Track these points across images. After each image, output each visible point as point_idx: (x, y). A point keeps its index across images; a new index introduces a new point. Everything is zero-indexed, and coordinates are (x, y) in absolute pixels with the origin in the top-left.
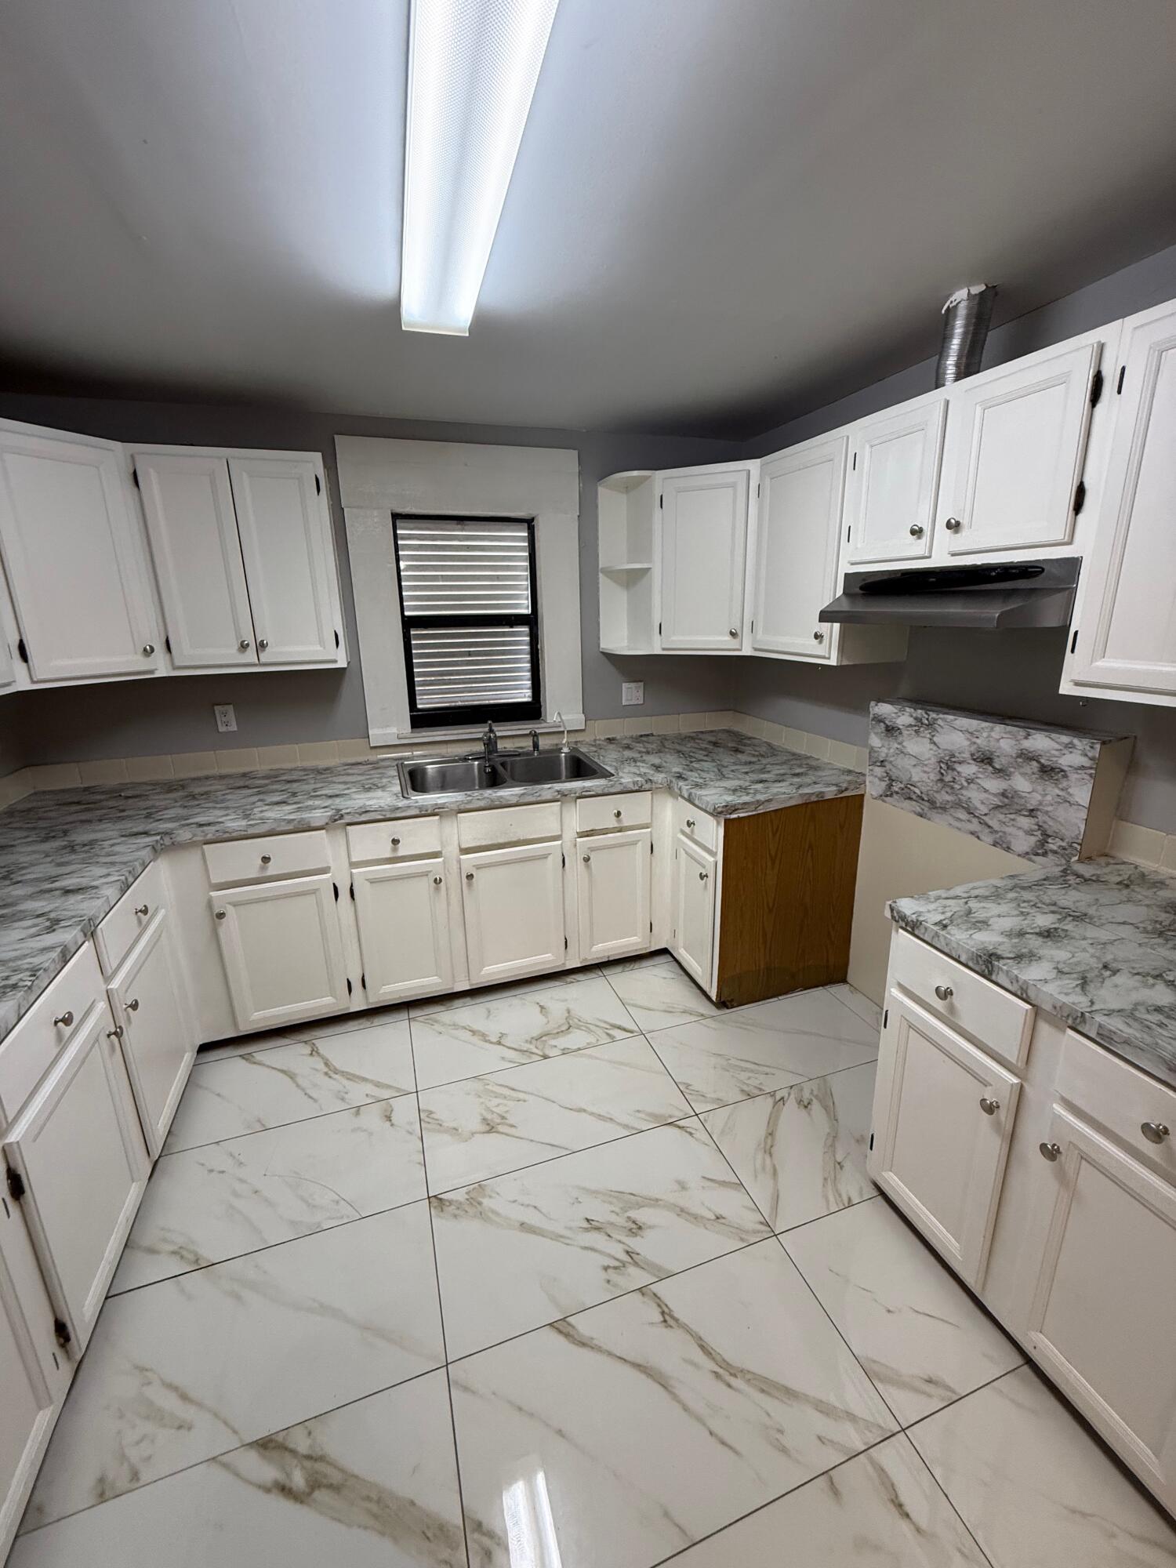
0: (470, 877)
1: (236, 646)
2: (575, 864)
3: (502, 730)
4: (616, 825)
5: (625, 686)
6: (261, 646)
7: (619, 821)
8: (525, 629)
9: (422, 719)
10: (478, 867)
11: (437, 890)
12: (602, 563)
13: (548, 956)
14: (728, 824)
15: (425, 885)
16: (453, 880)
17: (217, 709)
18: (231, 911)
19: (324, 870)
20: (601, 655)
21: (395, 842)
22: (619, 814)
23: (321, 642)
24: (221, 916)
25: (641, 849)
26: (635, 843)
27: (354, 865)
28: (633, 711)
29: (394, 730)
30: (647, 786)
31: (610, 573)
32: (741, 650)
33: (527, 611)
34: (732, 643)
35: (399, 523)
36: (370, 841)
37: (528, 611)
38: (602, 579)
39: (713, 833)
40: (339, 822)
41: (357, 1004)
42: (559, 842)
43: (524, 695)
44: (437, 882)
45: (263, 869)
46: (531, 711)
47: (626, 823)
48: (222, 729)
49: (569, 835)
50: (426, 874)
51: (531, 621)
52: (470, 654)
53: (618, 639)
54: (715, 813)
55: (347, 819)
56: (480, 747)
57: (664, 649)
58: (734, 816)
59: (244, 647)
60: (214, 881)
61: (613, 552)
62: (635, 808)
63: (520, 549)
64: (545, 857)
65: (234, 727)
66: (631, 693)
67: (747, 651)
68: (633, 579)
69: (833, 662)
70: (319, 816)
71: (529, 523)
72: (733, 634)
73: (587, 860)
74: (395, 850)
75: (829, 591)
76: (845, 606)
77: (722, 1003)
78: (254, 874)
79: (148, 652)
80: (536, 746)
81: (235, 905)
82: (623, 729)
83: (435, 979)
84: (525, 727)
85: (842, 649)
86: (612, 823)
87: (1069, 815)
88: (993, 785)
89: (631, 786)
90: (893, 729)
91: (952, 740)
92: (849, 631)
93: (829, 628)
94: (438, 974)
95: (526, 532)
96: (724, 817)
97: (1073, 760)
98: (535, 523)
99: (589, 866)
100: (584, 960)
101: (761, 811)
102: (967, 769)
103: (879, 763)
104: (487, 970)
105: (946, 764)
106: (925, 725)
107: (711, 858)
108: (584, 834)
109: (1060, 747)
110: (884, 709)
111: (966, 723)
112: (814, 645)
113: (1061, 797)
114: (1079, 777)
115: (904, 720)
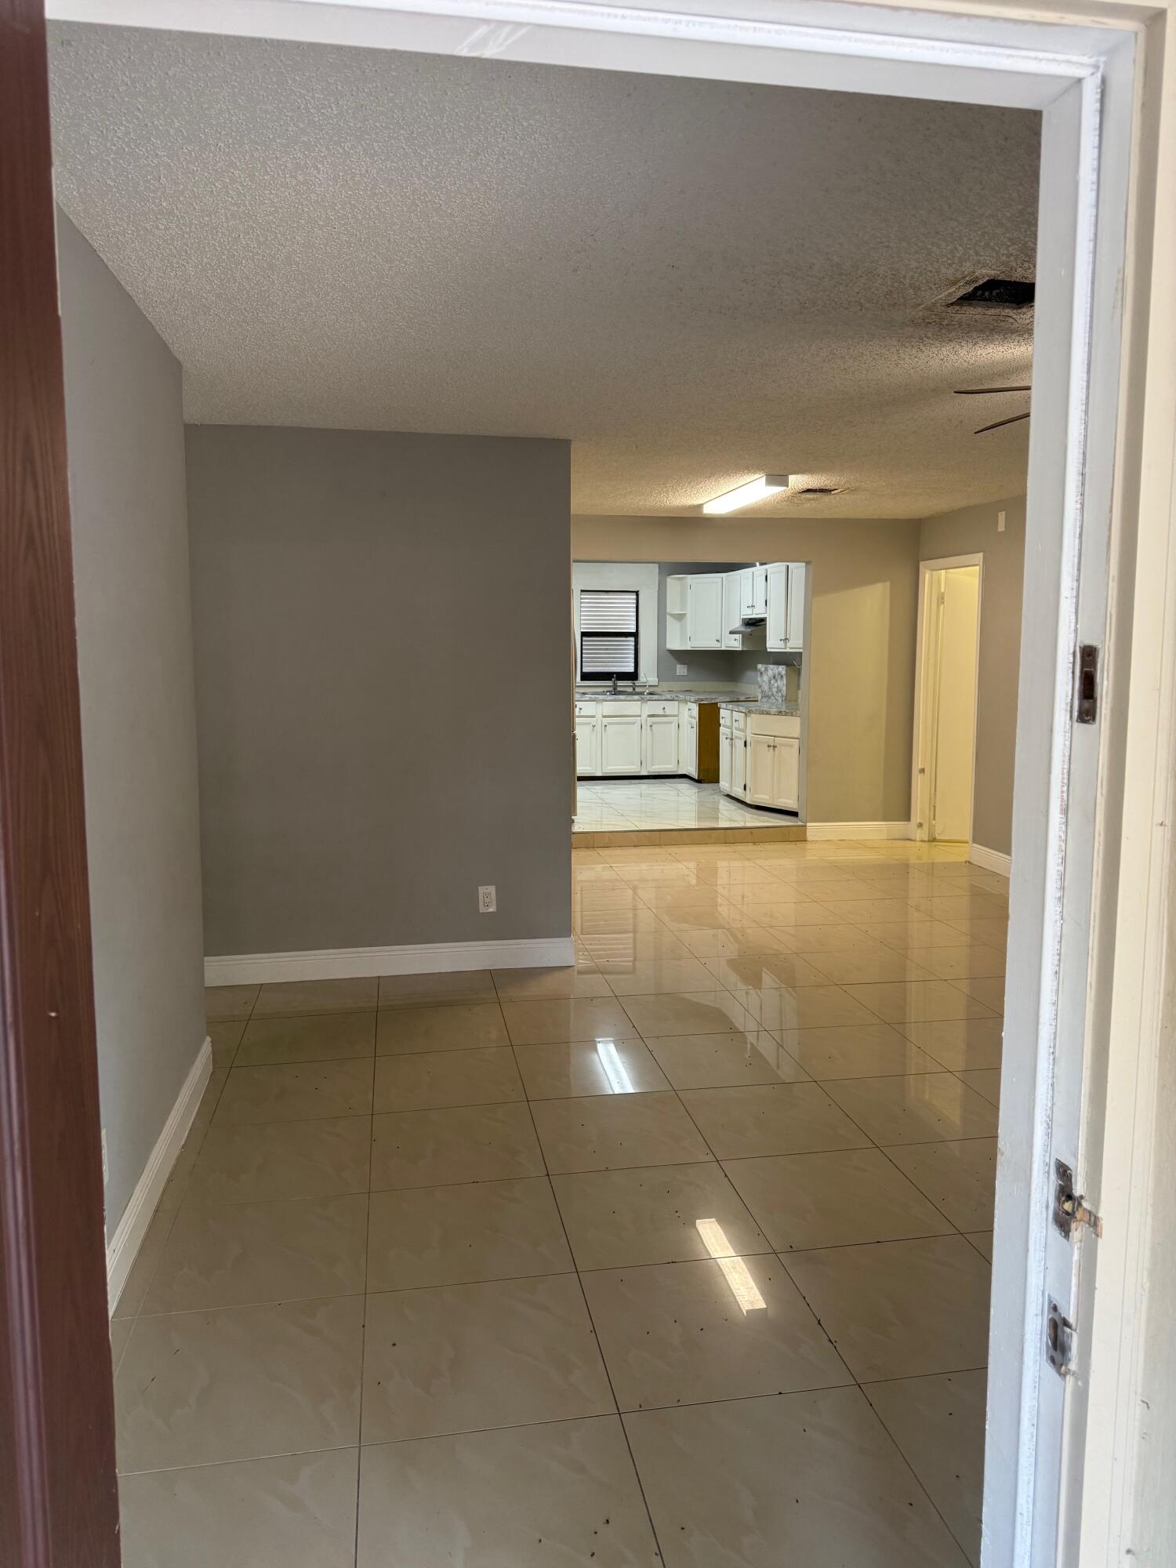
0: (606, 726)
2: (646, 728)
3: (620, 683)
4: (663, 713)
5: (678, 666)
7: (665, 712)
8: (633, 639)
9: (584, 676)
10: (609, 724)
11: (593, 730)
12: (668, 611)
13: (634, 767)
14: (700, 706)
15: (589, 728)
16: (598, 727)
20: (668, 653)
21: (580, 709)
22: (664, 708)
25: (674, 725)
26: (671, 722)
30: (676, 698)
31: (673, 616)
32: (721, 647)
34: (718, 645)
35: (582, 594)
37: (634, 631)
38: (668, 616)
39: (695, 709)
42: (640, 718)
43: (631, 669)
46: (633, 676)
47: (667, 714)
49: (644, 716)
50: (589, 724)
51: (635, 635)
52: (607, 649)
53: (675, 643)
54: (694, 703)
56: (611, 689)
57: (691, 647)
58: (702, 703)
61: (672, 607)
62: (672, 707)
63: (633, 603)
64: (634, 723)
66: (681, 670)
67: (723, 648)
68: (680, 617)
69: (740, 649)
71: (637, 593)
72: (718, 641)
73: (651, 726)
74: (580, 712)
75: (737, 624)
76: (742, 629)
77: (699, 781)
80: (634, 689)
82: (676, 686)
83: (589, 768)
84: (629, 683)
85: (743, 645)
86: (661, 713)
87: (784, 688)
88: (776, 685)
89: (669, 698)
90: (761, 673)
91: (770, 673)
92: (746, 638)
93: (738, 637)
94: (590, 766)
95: (635, 597)
96: (698, 703)
97: (784, 672)
98: (639, 593)
99: (651, 730)
100: (649, 772)
101: (713, 702)
102: (772, 682)
103: (760, 687)
104: (609, 768)
105: (770, 681)
106: (766, 669)
107: (695, 722)
108: (650, 716)
109: (782, 669)
110: (760, 666)
111: (772, 666)
112: (735, 643)
113: (782, 683)
114: (784, 677)
115: (763, 669)
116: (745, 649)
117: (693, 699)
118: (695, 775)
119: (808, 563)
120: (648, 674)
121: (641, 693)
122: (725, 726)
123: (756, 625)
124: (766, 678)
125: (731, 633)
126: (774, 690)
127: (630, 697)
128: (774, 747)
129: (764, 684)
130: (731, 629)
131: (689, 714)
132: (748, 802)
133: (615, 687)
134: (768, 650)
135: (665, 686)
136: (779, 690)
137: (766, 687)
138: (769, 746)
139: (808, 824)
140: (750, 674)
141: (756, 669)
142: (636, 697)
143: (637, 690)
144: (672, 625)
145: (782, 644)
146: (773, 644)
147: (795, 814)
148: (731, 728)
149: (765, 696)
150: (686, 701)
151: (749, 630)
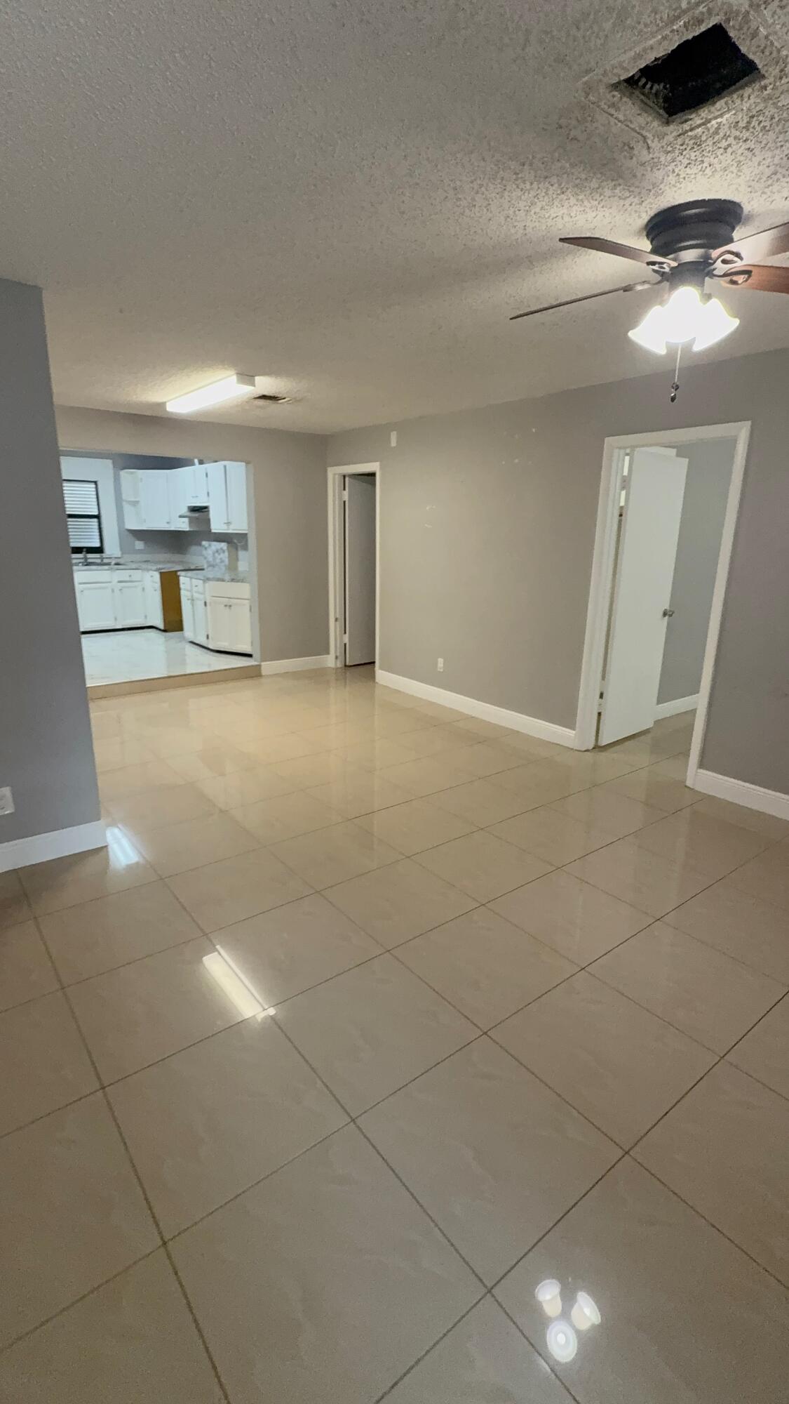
0: (82, 591)
2: (117, 591)
3: (89, 556)
5: (136, 541)
7: (131, 579)
8: (96, 520)
10: (85, 589)
12: (124, 498)
14: (161, 573)
20: (127, 533)
22: (130, 576)
26: (137, 586)
28: (140, 551)
30: (139, 567)
31: (126, 501)
33: (96, 513)
34: (168, 526)
38: (124, 503)
39: (157, 576)
42: (111, 584)
43: (97, 544)
46: (99, 550)
49: (114, 582)
51: (98, 517)
52: (74, 528)
53: (132, 524)
54: (156, 571)
57: (146, 528)
58: (162, 571)
61: (127, 495)
62: (137, 575)
63: (93, 491)
64: (107, 588)
66: (139, 545)
67: (172, 529)
68: (135, 503)
69: (187, 530)
71: (95, 483)
72: (168, 523)
73: (121, 590)
75: (184, 511)
77: (165, 631)
80: (102, 561)
82: (138, 557)
84: (98, 555)
85: (190, 526)
86: (128, 579)
87: (227, 560)
88: (219, 558)
89: (133, 567)
90: (206, 548)
91: (213, 548)
92: (191, 521)
93: (186, 520)
95: (94, 486)
96: (158, 571)
97: (225, 548)
98: (99, 483)
99: (122, 593)
100: (123, 626)
101: (171, 570)
102: (216, 555)
103: (205, 558)
104: (89, 624)
105: (214, 554)
106: (210, 545)
107: (158, 585)
108: (119, 582)
109: (224, 545)
110: (204, 543)
111: (215, 543)
112: (184, 525)
113: (225, 556)
114: (226, 551)
115: (207, 545)
116: (191, 530)
117: (154, 568)
118: (162, 627)
119: (247, 463)
120: (112, 548)
121: (108, 564)
122: (185, 590)
123: (199, 511)
124: (210, 552)
125: (180, 517)
126: (218, 561)
127: (100, 567)
128: (230, 606)
129: (208, 557)
130: (180, 514)
131: (151, 581)
132: (211, 647)
133: (86, 559)
134: (213, 531)
135: (127, 558)
136: (222, 561)
137: (211, 559)
138: (225, 606)
139: (263, 663)
140: (194, 549)
141: (200, 545)
142: (106, 567)
143: (105, 561)
144: (127, 509)
145: (225, 527)
146: (217, 526)
147: (250, 656)
148: (191, 591)
149: (212, 566)
150: (148, 570)
151: (196, 515)
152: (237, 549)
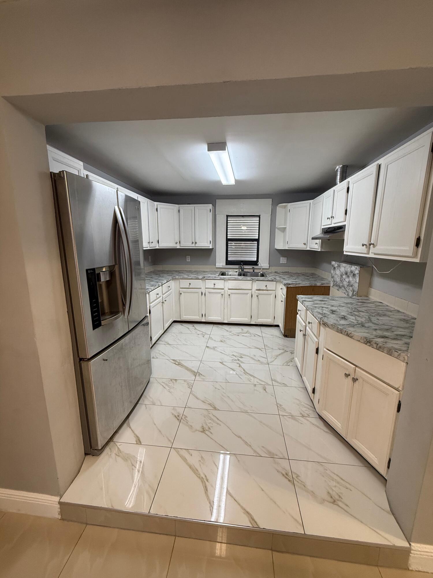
0: (229, 295)
1: (191, 243)
2: (255, 298)
3: (246, 267)
4: (266, 289)
5: (281, 258)
6: (196, 243)
7: (267, 288)
8: (256, 242)
9: (228, 263)
10: (232, 293)
11: (222, 297)
12: (276, 226)
13: (246, 319)
14: (287, 288)
15: (220, 295)
16: (226, 295)
17: (187, 256)
18: (183, 293)
19: (200, 288)
20: (276, 250)
21: (214, 284)
22: (266, 286)
23: (207, 243)
24: (181, 294)
25: (273, 296)
26: (271, 294)
27: (206, 288)
28: (281, 265)
29: (221, 264)
30: (275, 280)
31: (279, 229)
32: (307, 248)
34: (305, 246)
35: (228, 217)
36: (210, 284)
37: (257, 238)
38: (276, 230)
39: (284, 290)
40: (203, 279)
41: (203, 320)
42: (251, 291)
43: (255, 259)
44: (222, 295)
45: (189, 286)
46: (255, 263)
47: (268, 289)
48: (187, 261)
49: (254, 290)
50: (220, 293)
51: (258, 240)
53: (280, 245)
54: (285, 285)
55: (206, 278)
57: (288, 248)
58: (289, 286)
59: (193, 243)
60: (181, 287)
61: (279, 224)
62: (271, 285)
63: (257, 223)
64: (247, 294)
65: (189, 261)
66: (283, 260)
67: (308, 249)
68: (284, 230)
69: (319, 250)
70: (200, 277)
71: (259, 216)
72: (305, 244)
73: (257, 296)
74: (214, 286)
75: (318, 232)
76: (322, 236)
77: (285, 336)
78: (188, 287)
79: (176, 243)
80: (254, 271)
81: (184, 292)
82: (280, 269)
83: (220, 318)
85: (322, 247)
86: (265, 288)
87: (356, 285)
88: (347, 280)
89: (270, 279)
90: (334, 268)
91: (342, 269)
92: (324, 242)
93: (319, 241)
94: (220, 317)
95: (258, 219)
96: (286, 286)
97: (357, 272)
98: (261, 216)
99: (258, 298)
100: (255, 322)
101: (297, 286)
102: (344, 277)
103: (333, 277)
104: (231, 319)
105: (342, 276)
106: (339, 266)
107: (284, 297)
108: (257, 290)
109: (355, 269)
110: (333, 263)
111: (344, 265)
112: (316, 246)
113: (355, 281)
114: (357, 276)
115: (336, 265)
116: (323, 250)
117: (285, 282)
118: (283, 329)
120: (264, 263)
121: (257, 274)
122: (300, 316)
123: (334, 232)
124: (338, 272)
125: (314, 239)
126: (345, 283)
127: (249, 277)
128: (355, 380)
129: (336, 276)
130: (314, 236)
133: (242, 270)
134: (345, 253)
135: (273, 269)
136: (351, 285)
137: (338, 279)
138: (347, 375)
140: (325, 265)
141: (331, 263)
143: (256, 271)
144: (279, 235)
145: (364, 249)
146: (351, 249)
148: (305, 323)
150: (280, 283)
151: (329, 236)
152: (372, 275)
